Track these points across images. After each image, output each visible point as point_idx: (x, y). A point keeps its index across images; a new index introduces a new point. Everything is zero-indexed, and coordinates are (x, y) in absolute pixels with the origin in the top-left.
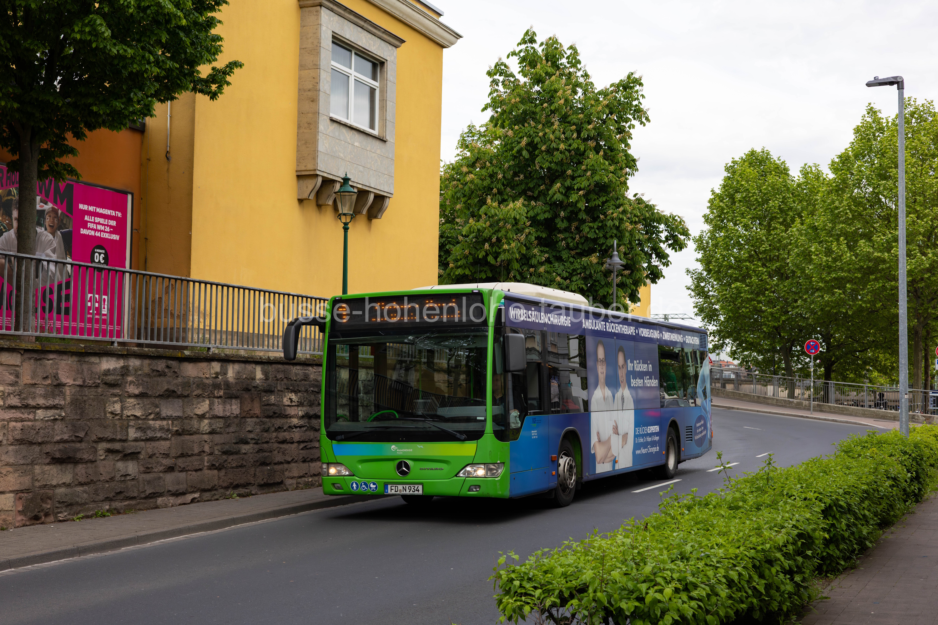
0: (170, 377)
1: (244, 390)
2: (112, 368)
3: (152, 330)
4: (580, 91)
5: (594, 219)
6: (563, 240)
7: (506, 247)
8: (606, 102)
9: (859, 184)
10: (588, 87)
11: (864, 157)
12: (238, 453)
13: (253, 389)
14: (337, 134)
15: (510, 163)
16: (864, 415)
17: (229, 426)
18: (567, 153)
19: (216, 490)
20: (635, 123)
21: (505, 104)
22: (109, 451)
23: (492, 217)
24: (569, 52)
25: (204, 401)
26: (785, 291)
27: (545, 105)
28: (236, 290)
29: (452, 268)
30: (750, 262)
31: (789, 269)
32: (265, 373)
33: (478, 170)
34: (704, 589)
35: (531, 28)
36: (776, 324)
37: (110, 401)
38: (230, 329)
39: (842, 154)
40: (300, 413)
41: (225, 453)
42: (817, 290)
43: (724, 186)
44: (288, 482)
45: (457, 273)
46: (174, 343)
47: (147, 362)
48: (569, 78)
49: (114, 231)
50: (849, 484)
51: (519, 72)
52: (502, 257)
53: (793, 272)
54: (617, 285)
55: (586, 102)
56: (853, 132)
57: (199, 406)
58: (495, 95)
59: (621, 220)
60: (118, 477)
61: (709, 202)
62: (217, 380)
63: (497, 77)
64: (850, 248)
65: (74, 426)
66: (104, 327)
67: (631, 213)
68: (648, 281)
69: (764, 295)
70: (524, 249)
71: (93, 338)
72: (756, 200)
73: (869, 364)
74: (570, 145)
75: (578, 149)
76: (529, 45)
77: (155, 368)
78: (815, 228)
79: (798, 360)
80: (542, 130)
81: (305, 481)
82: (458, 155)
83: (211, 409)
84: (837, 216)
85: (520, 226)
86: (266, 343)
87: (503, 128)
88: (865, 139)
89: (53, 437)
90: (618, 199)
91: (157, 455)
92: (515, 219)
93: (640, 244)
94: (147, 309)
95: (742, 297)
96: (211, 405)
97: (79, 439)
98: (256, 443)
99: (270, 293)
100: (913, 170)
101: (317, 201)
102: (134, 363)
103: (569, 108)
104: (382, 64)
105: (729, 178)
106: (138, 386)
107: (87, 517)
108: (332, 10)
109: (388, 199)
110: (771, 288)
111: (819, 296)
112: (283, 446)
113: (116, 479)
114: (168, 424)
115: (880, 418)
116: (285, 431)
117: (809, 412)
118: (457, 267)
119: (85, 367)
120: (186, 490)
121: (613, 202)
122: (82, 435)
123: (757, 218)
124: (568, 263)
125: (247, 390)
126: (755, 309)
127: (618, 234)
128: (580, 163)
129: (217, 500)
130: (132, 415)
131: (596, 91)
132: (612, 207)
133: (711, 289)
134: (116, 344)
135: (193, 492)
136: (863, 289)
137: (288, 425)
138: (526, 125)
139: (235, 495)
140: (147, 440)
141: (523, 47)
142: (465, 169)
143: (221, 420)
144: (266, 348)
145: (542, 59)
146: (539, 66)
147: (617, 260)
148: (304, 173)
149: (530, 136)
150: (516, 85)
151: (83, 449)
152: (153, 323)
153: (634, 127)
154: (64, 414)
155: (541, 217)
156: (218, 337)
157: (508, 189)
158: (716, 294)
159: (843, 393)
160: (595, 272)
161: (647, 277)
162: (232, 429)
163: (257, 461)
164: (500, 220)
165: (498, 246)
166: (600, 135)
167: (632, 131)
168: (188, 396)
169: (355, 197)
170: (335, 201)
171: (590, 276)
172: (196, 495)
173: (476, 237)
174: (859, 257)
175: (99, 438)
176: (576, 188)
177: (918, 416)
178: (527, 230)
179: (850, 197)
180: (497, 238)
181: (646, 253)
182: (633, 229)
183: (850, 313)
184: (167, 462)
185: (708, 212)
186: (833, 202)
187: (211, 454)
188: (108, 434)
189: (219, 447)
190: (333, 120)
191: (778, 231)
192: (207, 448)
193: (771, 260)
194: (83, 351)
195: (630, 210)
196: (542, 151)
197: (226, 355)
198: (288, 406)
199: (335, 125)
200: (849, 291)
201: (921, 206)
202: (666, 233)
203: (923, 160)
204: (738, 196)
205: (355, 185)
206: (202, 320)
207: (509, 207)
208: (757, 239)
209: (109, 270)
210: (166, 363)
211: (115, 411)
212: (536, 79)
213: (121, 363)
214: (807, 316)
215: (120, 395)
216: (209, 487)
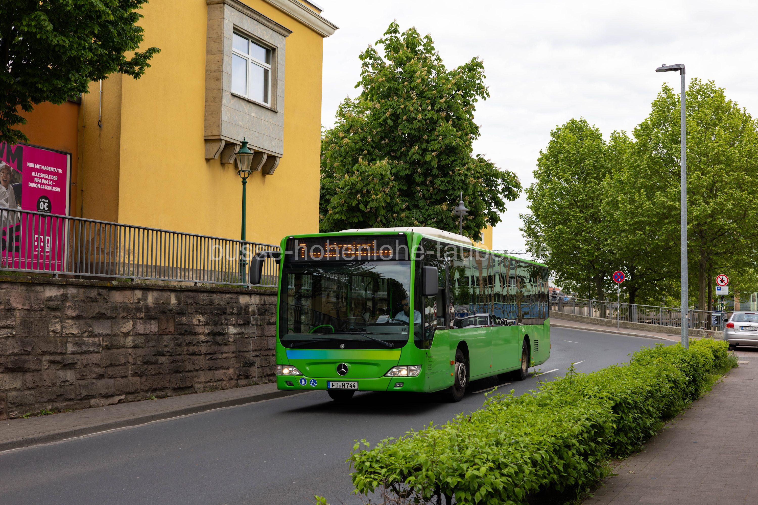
0: (101, 302)
1: (161, 313)
2: (53, 295)
3: (87, 264)
4: (434, 71)
5: (445, 175)
6: (420, 191)
7: (374, 197)
8: (454, 81)
9: (656, 147)
10: (440, 69)
11: (660, 126)
12: (156, 363)
13: (168, 312)
14: (237, 106)
15: (378, 130)
16: (660, 331)
17: (149, 341)
18: (424, 122)
19: (138, 393)
20: (478, 97)
21: (373, 82)
22: (52, 362)
23: (364, 172)
24: (425, 41)
25: (128, 322)
26: (597, 232)
27: (406, 83)
28: (155, 232)
29: (331, 214)
30: (570, 209)
31: (601, 214)
32: (178, 299)
33: (352, 134)
34: (513, 468)
35: (395, 21)
36: (591, 259)
37: (52, 322)
38: (150, 263)
39: (644, 122)
40: (207, 331)
41: (146, 363)
42: (623, 231)
43: (550, 148)
44: (197, 386)
45: (335, 218)
46: (105, 275)
47: (82, 290)
48: (425, 61)
49: (56, 184)
51: (385, 57)
52: (371, 205)
53: (604, 217)
54: (464, 228)
55: (438, 81)
56: (651, 105)
57: (124, 325)
58: (366, 74)
59: (466, 176)
60: (58, 383)
61: (538, 161)
62: (139, 304)
63: (367, 60)
64: (650, 197)
65: (23, 342)
66: (47, 262)
67: (474, 170)
68: (488, 224)
69: (581, 235)
70: (389, 199)
71: (38, 271)
72: (575, 159)
73: (664, 290)
74: (426, 115)
75: (432, 118)
76: (393, 35)
77: (89, 295)
78: (621, 182)
79: (608, 287)
80: (404, 103)
81: (211, 386)
82: (337, 122)
83: (134, 328)
84: (639, 172)
85: (386, 180)
86: (179, 274)
87: (372, 100)
88: (660, 111)
89: (6, 351)
90: (463, 159)
91: (91, 365)
92: (381, 174)
93: (482, 195)
94: (82, 246)
95: (564, 237)
96: (134, 325)
97: (27, 352)
98: (171, 355)
99: (182, 234)
100: (699, 136)
101: (221, 160)
102: (72, 291)
103: (424, 86)
104: (274, 50)
105: (554, 142)
106: (75, 310)
107: (34, 415)
108: (233, 7)
109: (278, 159)
110: (587, 229)
111: (625, 236)
112: (194, 357)
113: (57, 384)
114: (99, 340)
115: (673, 333)
116: (194, 345)
117: (616, 329)
118: (335, 213)
119: (32, 295)
120: (114, 393)
121: (459, 161)
122: (29, 349)
123: (576, 174)
124: (425, 210)
125: (164, 312)
126: (574, 246)
127: (464, 187)
128: (434, 130)
129: (139, 400)
130: (70, 333)
131: (447, 72)
132: (459, 165)
133: (539, 230)
134: (57, 276)
135: (120, 395)
136: (659, 231)
137: (196, 341)
138: (391, 99)
139: (154, 397)
140: (82, 353)
141: (388, 36)
142: (341, 134)
143: (142, 337)
144: (179, 279)
145: (403, 46)
146: (401, 51)
147: (462, 207)
148: (210, 138)
149: (394, 108)
150: (383, 66)
151: (30, 361)
152: (87, 259)
153: (477, 101)
154: (14, 333)
155: (403, 173)
156: (140, 270)
157: (376, 151)
158: (543, 234)
159: (644, 313)
160: (445, 217)
161: (487, 221)
162: (151, 344)
163: (172, 370)
164: (369, 175)
165: (367, 196)
166: (450, 107)
167: (475, 104)
168: (115, 318)
169: (252, 157)
170: (235, 160)
171: (442, 220)
172: (122, 397)
173: (350, 189)
174: (656, 205)
175: (44, 352)
176: (430, 149)
177: (702, 332)
178: (391, 184)
179: (649, 157)
180: (367, 190)
181: (486, 202)
182: (475, 183)
183: (649, 250)
184: (98, 370)
185: (537, 168)
186: (636, 161)
187: (135, 364)
188: (51, 348)
189: (141, 359)
190: (233, 95)
191: (593, 184)
192: (131, 360)
193: (587, 207)
194: (30, 282)
195: (473, 168)
196: (404, 121)
197: (147, 285)
198: (197, 325)
199: (236, 99)
200: (648, 232)
201: (705, 164)
202: (503, 186)
203: (707, 128)
204: (561, 156)
205: (252, 147)
206: (127, 256)
207: (376, 165)
208: (576, 190)
209: (51, 216)
210: (98, 291)
211: (56, 330)
212: (399, 62)
213: (61, 291)
214: (615, 252)
215: (60, 317)
216: (133, 391)
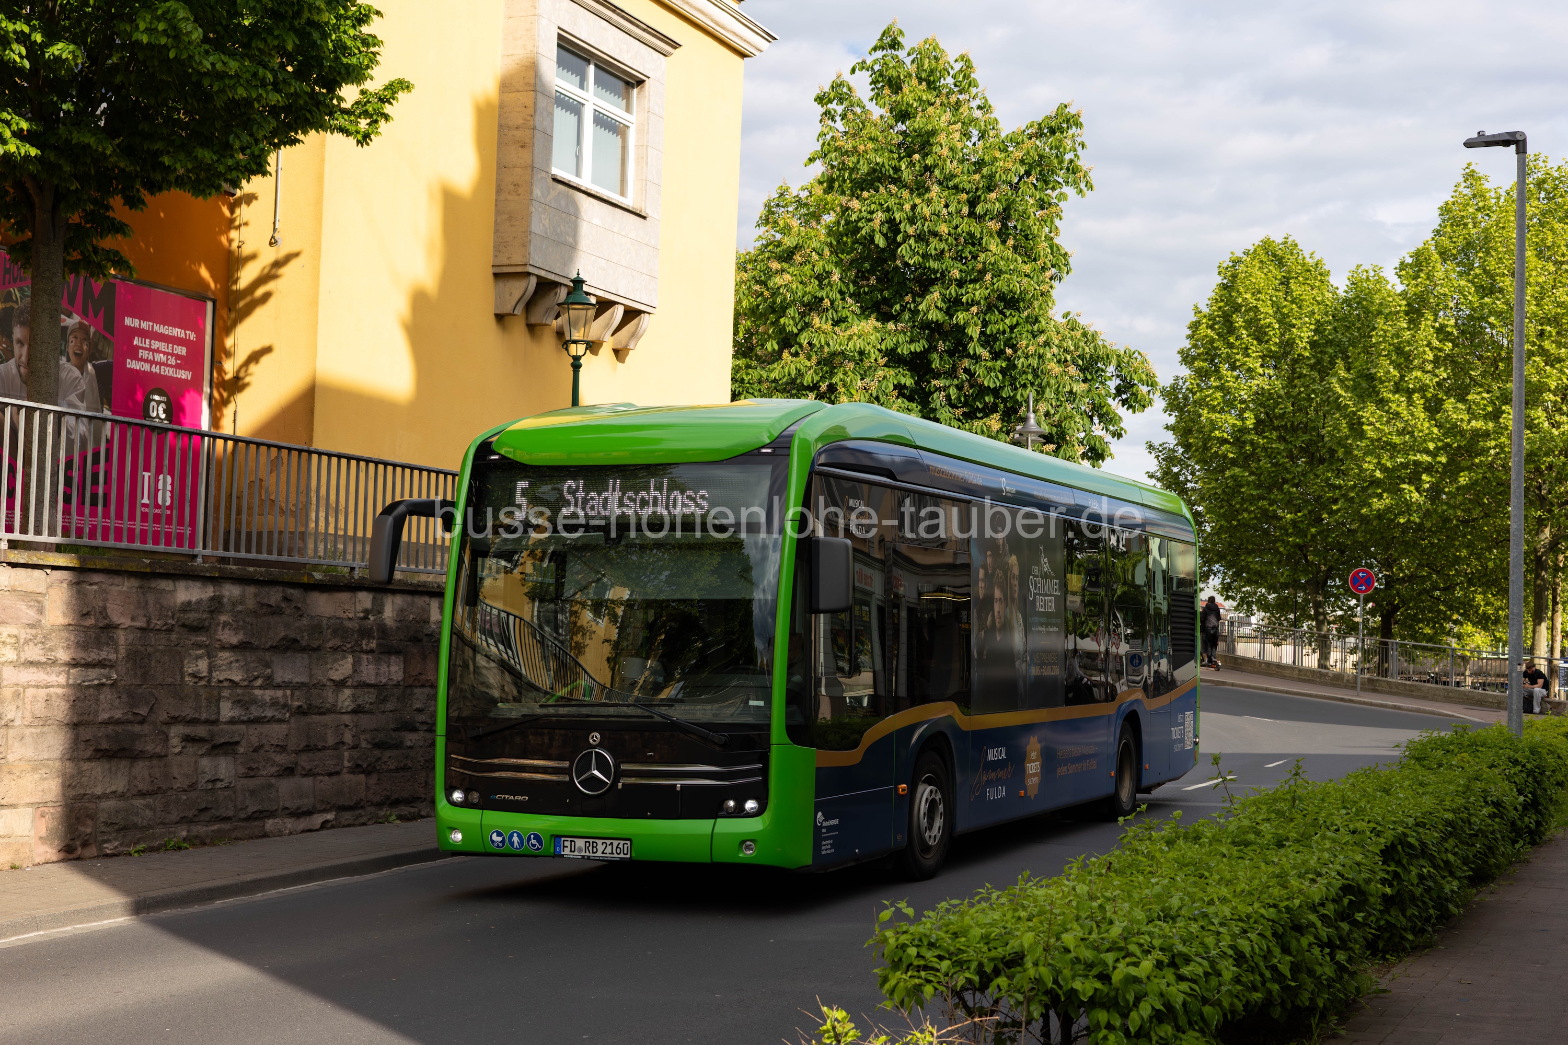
0: (289, 616)
1: (410, 640)
2: (194, 599)
3: (248, 535)
4: (973, 134)
5: (996, 355)
6: (939, 389)
8: (1019, 154)
10: (988, 127)
12: (399, 745)
13: (425, 639)
14: (563, 203)
15: (853, 256)
16: (1450, 698)
17: (384, 700)
18: (950, 240)
19: (362, 807)
20: (1069, 190)
21: (846, 153)
22: (188, 739)
23: (822, 348)
24: (958, 66)
25: (344, 657)
26: (1317, 484)
27: (917, 157)
28: (389, 468)
30: (1257, 433)
31: (1324, 446)
33: (797, 266)
34: (1200, 964)
35: (895, 22)
36: (1300, 541)
37: (190, 655)
39: (1421, 249)
41: (378, 745)
42: (1372, 484)
43: (1216, 301)
46: (285, 558)
47: (251, 590)
48: (957, 111)
49: (183, 363)
50: (1424, 810)
51: (872, 99)
53: (1332, 452)
55: (984, 153)
56: (1438, 212)
57: (336, 666)
58: (828, 137)
59: (1042, 358)
60: (202, 784)
61: (1190, 328)
62: (367, 622)
64: (1430, 413)
65: (131, 696)
66: (167, 528)
67: (1059, 347)
69: (1281, 489)
71: (161, 547)
72: (1271, 326)
73: (1457, 612)
74: (957, 227)
75: (970, 233)
76: (889, 52)
77: (266, 601)
78: (1371, 378)
79: (1336, 602)
80: (910, 200)
83: (355, 671)
84: (1410, 355)
85: (868, 366)
88: (1457, 225)
89: (96, 713)
90: (1036, 321)
91: (266, 748)
92: (861, 353)
93: (1073, 400)
94: (239, 498)
95: (1242, 493)
96: (356, 664)
97: (139, 718)
98: (430, 730)
99: (445, 474)
101: (527, 320)
102: (231, 591)
103: (955, 163)
104: (641, 83)
105: (1225, 287)
106: (236, 630)
107: (152, 850)
109: (645, 316)
110: (1294, 478)
111: (1377, 495)
113: (199, 787)
114: (285, 696)
115: (1475, 705)
117: (1356, 692)
119: (151, 598)
120: (314, 807)
121: (1028, 327)
122: (143, 711)
123: (1271, 357)
125: (416, 640)
126: (1265, 512)
127: (1037, 382)
128: (972, 258)
129: (364, 824)
130: (226, 680)
131: (1003, 135)
132: (1026, 335)
133: (1190, 478)
134: (199, 560)
135: (325, 811)
136: (1451, 482)
138: (882, 190)
139: (394, 817)
140: (251, 722)
141: (879, 55)
142: (775, 265)
143: (372, 690)
145: (911, 77)
146: (906, 89)
147: (1032, 426)
148: (505, 270)
149: (888, 210)
150: (866, 121)
151: (145, 736)
152: (249, 524)
153: (1062, 197)
154: (115, 676)
155: (905, 351)
157: (849, 301)
158: (1198, 486)
159: (1412, 659)
162: (389, 706)
164: (835, 354)
166: (1007, 211)
167: (1061, 204)
168: (318, 649)
169: (592, 312)
172: (330, 816)
173: (793, 383)
174: (1445, 429)
175: (173, 718)
176: (964, 301)
178: (880, 373)
179: (1431, 325)
180: (831, 388)
181: (1083, 415)
182: (1060, 374)
183: (1427, 523)
184: (282, 759)
185: (1187, 344)
187: (355, 747)
188: (187, 711)
189: (368, 736)
190: (555, 180)
191: (1307, 381)
192: (348, 738)
193: (1294, 430)
194: (148, 570)
195: (1057, 342)
196: (909, 237)
199: (561, 188)
200: (1427, 486)
202: (1118, 382)
205: (592, 291)
206: (332, 519)
207: (850, 332)
208: (1272, 393)
210: (284, 592)
211: (199, 671)
212: (901, 111)
213: (209, 592)
214: (1354, 526)
215: (207, 646)
216: (352, 804)
